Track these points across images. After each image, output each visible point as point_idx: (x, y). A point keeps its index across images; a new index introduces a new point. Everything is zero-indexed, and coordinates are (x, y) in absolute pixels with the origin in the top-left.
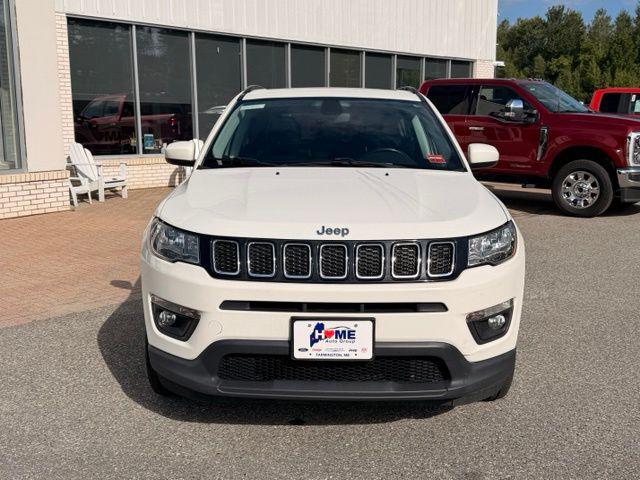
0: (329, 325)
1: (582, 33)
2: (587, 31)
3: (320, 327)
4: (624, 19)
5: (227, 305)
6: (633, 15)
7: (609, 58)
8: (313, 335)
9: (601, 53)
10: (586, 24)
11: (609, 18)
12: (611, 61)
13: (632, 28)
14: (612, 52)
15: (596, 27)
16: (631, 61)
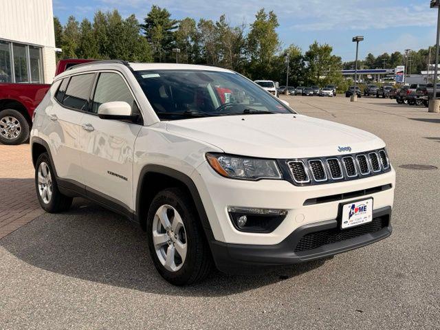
0: (357, 205)
1: (61, 31)
2: (64, 30)
3: (353, 207)
4: (86, 24)
5: (309, 202)
6: (93, 22)
7: (81, 49)
8: (350, 213)
9: (76, 46)
10: (63, 26)
11: (77, 23)
12: (84, 51)
13: (93, 30)
14: (83, 45)
15: (69, 28)
16: (96, 53)
